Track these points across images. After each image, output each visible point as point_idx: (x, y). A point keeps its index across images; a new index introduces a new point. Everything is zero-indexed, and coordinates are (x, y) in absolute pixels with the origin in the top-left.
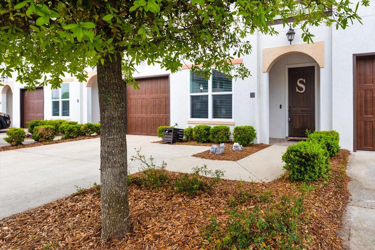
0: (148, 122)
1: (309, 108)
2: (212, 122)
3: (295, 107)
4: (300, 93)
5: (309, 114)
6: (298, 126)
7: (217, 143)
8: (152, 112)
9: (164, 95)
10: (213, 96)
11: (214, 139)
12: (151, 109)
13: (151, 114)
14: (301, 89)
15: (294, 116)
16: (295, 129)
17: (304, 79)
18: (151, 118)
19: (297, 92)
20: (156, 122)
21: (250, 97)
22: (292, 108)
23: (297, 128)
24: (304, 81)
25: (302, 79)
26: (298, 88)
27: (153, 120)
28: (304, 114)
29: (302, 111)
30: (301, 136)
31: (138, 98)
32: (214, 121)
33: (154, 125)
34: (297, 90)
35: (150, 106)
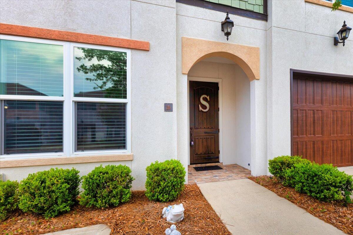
1: (212, 129)
2: (76, 158)
3: (197, 128)
4: (203, 112)
5: (213, 137)
6: (201, 150)
7: (107, 208)
10: (78, 105)
11: (97, 201)
14: (204, 107)
15: (196, 139)
16: (197, 154)
17: (208, 96)
19: (200, 110)
21: (164, 110)
22: (195, 130)
23: (200, 153)
24: (208, 98)
25: (206, 96)
26: (201, 106)
28: (207, 137)
29: (206, 133)
30: (204, 162)
32: (78, 156)
34: (201, 108)
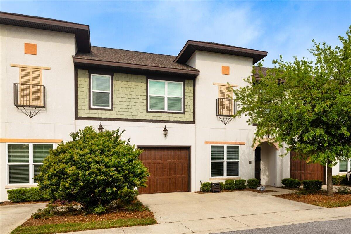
0: (164, 182)
8: (168, 174)
9: (180, 161)
12: (167, 171)
13: (167, 175)
18: (168, 179)
20: (172, 181)
27: (170, 180)
31: (153, 163)
33: (170, 184)
35: (166, 169)
